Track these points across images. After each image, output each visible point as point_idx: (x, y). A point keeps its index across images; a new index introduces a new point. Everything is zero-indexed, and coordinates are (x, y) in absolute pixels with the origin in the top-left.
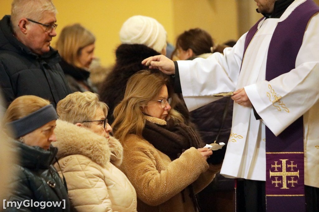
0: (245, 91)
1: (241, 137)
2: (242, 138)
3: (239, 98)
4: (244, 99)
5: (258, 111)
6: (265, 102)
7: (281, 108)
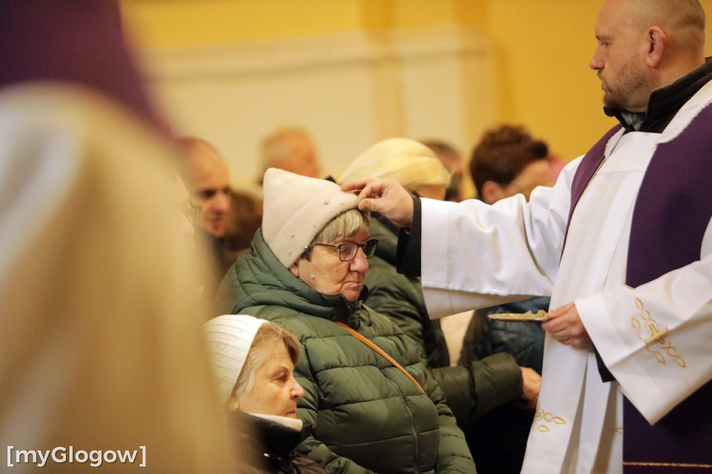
0: (576, 310)
1: (560, 421)
2: (564, 422)
3: (560, 327)
4: (575, 331)
5: (608, 363)
6: (627, 341)
7: (667, 357)
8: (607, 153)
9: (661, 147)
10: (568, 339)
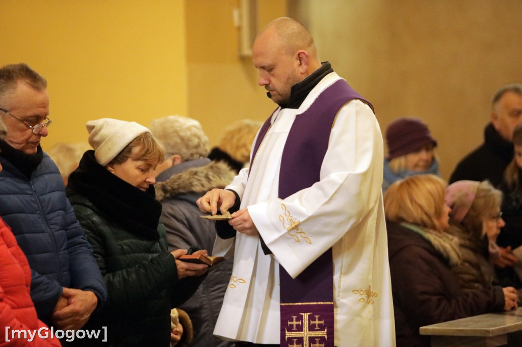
0: (248, 213)
1: (242, 281)
2: (244, 282)
3: (239, 223)
4: (247, 225)
5: (267, 242)
6: (277, 230)
7: (300, 238)
8: (272, 121)
9: (298, 117)
10: (243, 230)
